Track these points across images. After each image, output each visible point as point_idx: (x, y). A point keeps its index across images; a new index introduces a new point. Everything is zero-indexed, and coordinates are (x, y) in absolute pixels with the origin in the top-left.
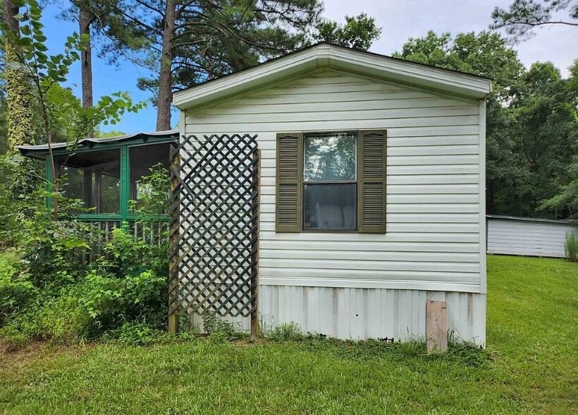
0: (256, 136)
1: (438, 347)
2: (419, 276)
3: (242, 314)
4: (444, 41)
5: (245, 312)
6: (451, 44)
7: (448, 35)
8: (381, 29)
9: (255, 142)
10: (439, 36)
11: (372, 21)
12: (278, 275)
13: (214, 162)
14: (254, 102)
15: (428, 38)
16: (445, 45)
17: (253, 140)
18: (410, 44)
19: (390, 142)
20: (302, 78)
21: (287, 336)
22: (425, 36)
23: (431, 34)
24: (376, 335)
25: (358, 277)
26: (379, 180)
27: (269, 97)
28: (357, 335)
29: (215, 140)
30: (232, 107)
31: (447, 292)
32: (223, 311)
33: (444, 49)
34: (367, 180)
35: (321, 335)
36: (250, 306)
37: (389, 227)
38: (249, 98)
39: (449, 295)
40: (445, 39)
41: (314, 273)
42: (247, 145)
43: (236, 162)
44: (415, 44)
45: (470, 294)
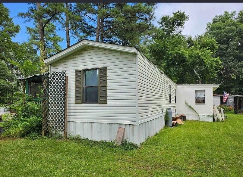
0: (65, 72)
1: (118, 144)
2: (117, 119)
3: (61, 130)
4: (233, 15)
5: (62, 130)
6: (236, 16)
7: (235, 12)
8: (188, 16)
9: (65, 74)
10: (230, 13)
11: (183, 13)
12: (75, 118)
13: (54, 81)
14: (69, 60)
15: (225, 15)
16: (233, 17)
17: (64, 73)
18: (215, 18)
19: (108, 71)
20: (82, 51)
21: (78, 139)
22: (223, 14)
23: (226, 13)
24: (104, 139)
25: (99, 119)
26: (105, 85)
27: (73, 58)
28: (98, 139)
29: (54, 74)
30: (63, 62)
31: (126, 124)
32: (59, 130)
33: (233, 19)
34: (101, 85)
35: (88, 139)
36: (63, 128)
37: (108, 101)
38: (68, 59)
39: (126, 126)
40: (233, 14)
41: (86, 118)
42: (63, 75)
43: (60, 81)
44: (218, 18)
45: (133, 125)
